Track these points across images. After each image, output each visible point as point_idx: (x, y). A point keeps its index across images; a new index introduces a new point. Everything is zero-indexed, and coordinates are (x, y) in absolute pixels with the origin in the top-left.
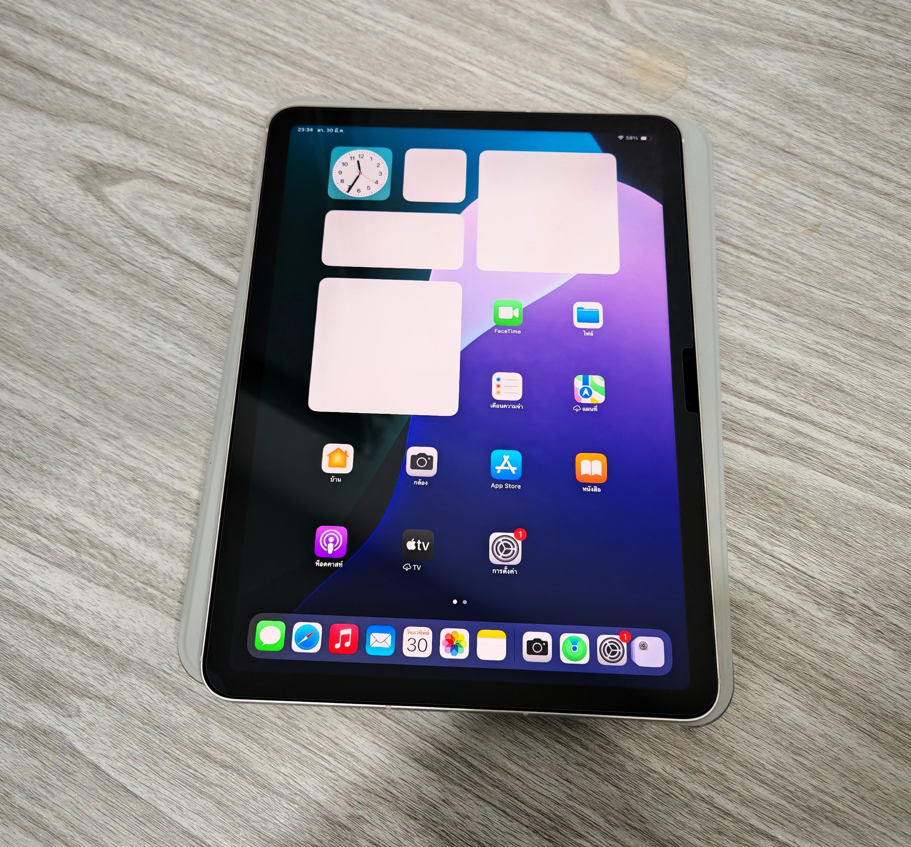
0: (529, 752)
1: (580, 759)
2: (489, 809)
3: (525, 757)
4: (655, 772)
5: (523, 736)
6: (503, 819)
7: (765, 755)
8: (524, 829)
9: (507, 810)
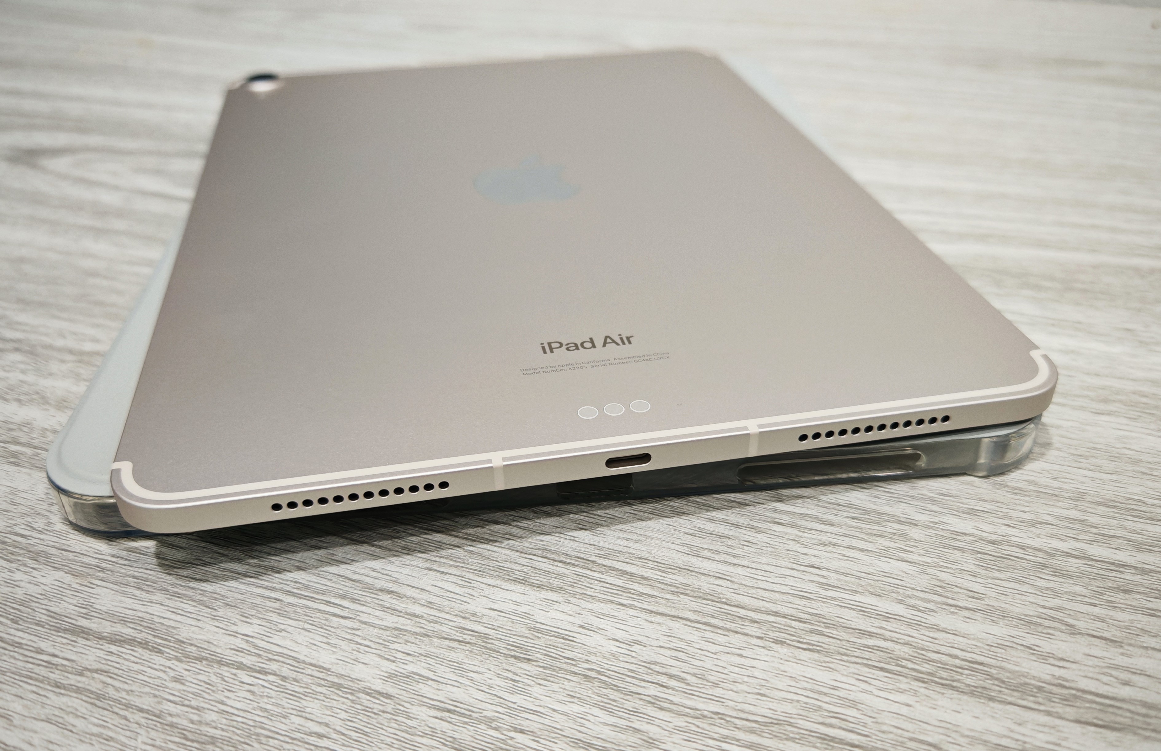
0: (729, 542)
1: (825, 538)
2: (676, 626)
3: (725, 549)
4: (965, 534)
5: (711, 524)
6: (708, 635)
7: (1137, 490)
8: (755, 641)
9: (713, 621)
